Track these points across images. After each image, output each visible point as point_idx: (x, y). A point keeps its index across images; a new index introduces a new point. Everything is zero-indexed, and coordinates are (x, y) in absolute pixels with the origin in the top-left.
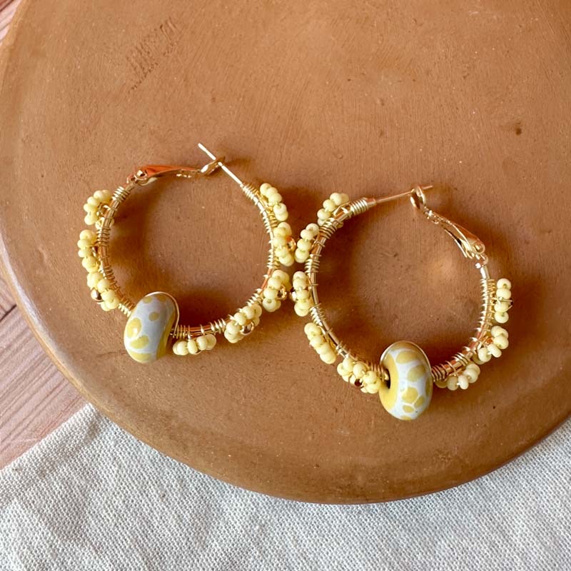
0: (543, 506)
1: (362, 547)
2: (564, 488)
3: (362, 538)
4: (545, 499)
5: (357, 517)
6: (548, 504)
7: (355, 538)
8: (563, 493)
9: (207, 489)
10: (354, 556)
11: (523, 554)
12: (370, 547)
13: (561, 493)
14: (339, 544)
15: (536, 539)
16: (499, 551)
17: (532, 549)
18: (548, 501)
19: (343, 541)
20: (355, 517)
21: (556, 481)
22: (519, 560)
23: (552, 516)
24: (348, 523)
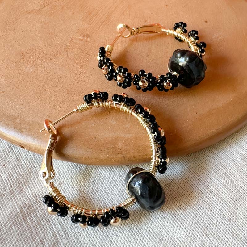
0: (228, 172)
1: (120, 194)
2: (239, 163)
3: (121, 189)
4: (229, 169)
5: (119, 178)
6: (230, 171)
7: (116, 189)
8: (239, 165)
9: (32, 164)
10: (114, 199)
11: (217, 196)
12: (125, 194)
13: (237, 165)
14: (106, 192)
15: (224, 187)
16: (203, 195)
17: (222, 193)
18: (230, 169)
19: (109, 191)
20: (118, 178)
21: (234, 160)
22: (215, 198)
23: (233, 176)
24: (113, 182)
